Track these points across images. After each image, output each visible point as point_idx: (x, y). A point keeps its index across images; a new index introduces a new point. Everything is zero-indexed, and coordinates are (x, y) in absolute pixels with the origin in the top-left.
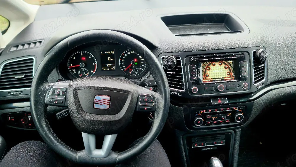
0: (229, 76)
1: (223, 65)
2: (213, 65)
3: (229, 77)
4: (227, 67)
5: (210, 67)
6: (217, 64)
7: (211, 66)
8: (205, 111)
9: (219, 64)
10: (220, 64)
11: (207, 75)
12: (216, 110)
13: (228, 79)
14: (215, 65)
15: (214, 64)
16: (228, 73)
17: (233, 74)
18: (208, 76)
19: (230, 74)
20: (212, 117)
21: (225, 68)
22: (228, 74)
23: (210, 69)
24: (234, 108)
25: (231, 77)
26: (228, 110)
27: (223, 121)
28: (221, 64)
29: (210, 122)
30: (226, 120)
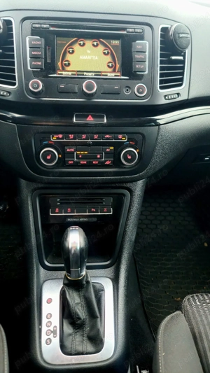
0: (110, 70)
1: (101, 48)
2: (80, 44)
3: (110, 72)
4: (108, 53)
5: (73, 47)
6: (89, 43)
7: (76, 47)
8: (61, 136)
9: (93, 45)
10: (95, 43)
11: (67, 62)
12: (84, 136)
13: (109, 74)
14: (84, 44)
15: (82, 42)
16: (110, 64)
17: (118, 66)
18: (69, 65)
19: (112, 65)
20: (76, 150)
21: (104, 53)
22: (108, 66)
23: (73, 52)
24: (120, 136)
25: (114, 71)
26: (108, 139)
27: (99, 162)
28: (97, 45)
29: (73, 161)
30: (106, 161)
